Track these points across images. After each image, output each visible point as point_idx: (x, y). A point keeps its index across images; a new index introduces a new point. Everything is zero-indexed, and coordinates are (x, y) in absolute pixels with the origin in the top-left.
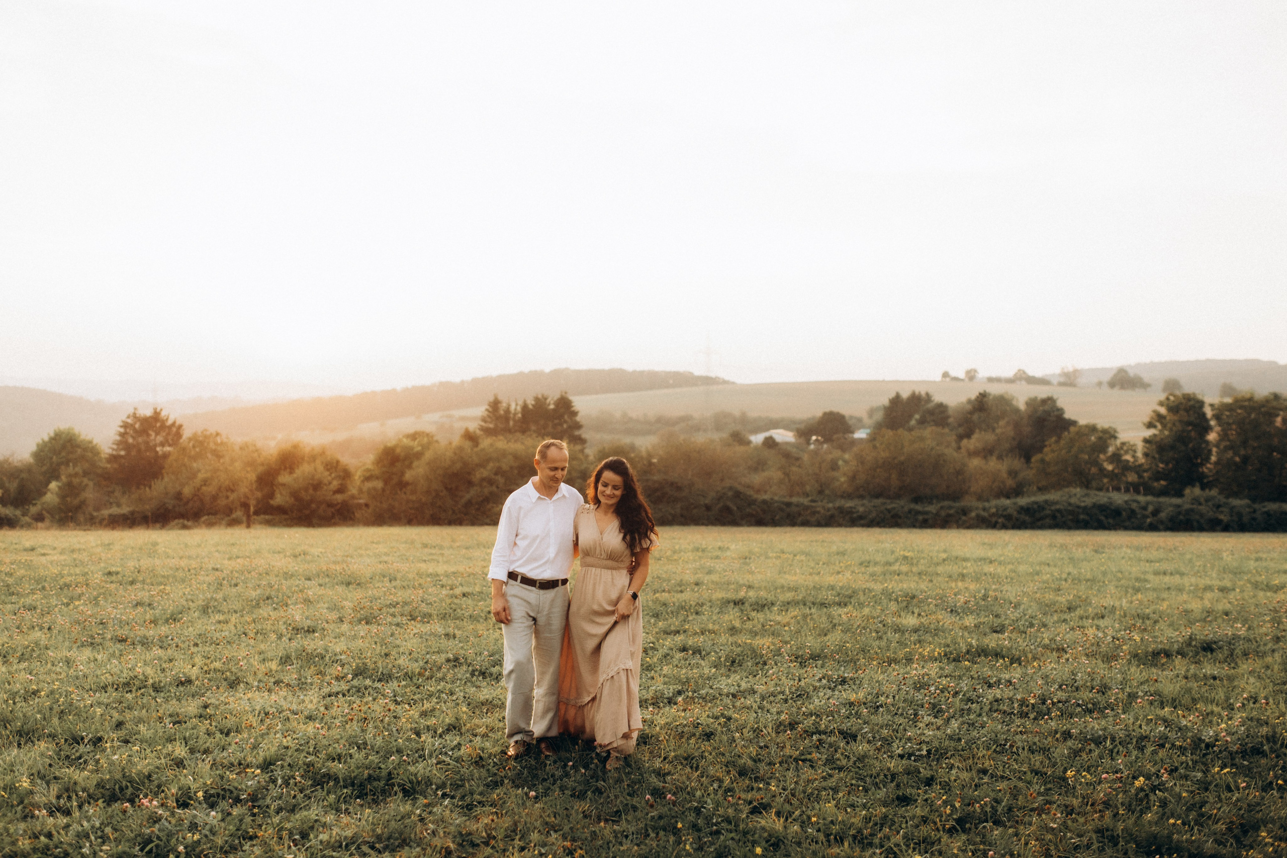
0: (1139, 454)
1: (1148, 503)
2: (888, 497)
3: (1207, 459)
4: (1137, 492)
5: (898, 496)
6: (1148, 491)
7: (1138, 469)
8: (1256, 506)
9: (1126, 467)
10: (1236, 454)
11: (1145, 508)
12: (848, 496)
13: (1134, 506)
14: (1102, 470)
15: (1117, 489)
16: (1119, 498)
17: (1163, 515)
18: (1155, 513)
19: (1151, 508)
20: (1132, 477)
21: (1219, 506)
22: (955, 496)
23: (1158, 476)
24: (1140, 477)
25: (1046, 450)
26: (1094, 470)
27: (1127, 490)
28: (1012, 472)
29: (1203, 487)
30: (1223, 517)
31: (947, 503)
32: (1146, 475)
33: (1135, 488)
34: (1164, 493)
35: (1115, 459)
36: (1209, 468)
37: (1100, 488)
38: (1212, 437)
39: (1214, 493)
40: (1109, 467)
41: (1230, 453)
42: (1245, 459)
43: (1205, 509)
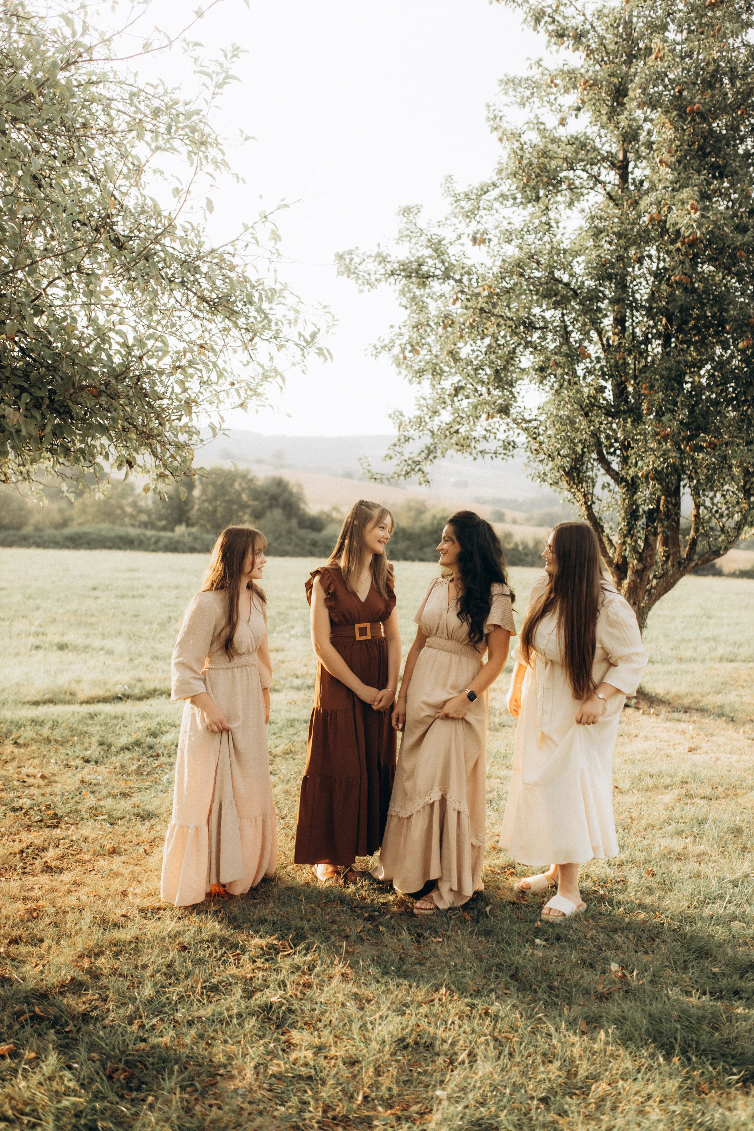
1: (151, 536)
3: (192, 508)
4: (146, 528)
6: (154, 527)
7: (148, 512)
9: (140, 511)
10: (210, 504)
11: (149, 539)
13: (142, 537)
14: (124, 512)
15: (133, 526)
16: (133, 532)
17: (161, 544)
18: (157, 542)
19: (153, 539)
20: (144, 518)
22: (18, 528)
23: (161, 518)
24: (149, 517)
26: (118, 512)
27: (140, 526)
28: (61, 511)
29: (188, 525)
30: (198, 546)
31: (11, 532)
32: (153, 517)
33: (145, 525)
34: (164, 529)
35: (134, 505)
36: (194, 513)
37: (122, 525)
38: (196, 493)
39: (194, 530)
40: (129, 510)
41: (206, 504)
42: (216, 509)
43: (188, 540)
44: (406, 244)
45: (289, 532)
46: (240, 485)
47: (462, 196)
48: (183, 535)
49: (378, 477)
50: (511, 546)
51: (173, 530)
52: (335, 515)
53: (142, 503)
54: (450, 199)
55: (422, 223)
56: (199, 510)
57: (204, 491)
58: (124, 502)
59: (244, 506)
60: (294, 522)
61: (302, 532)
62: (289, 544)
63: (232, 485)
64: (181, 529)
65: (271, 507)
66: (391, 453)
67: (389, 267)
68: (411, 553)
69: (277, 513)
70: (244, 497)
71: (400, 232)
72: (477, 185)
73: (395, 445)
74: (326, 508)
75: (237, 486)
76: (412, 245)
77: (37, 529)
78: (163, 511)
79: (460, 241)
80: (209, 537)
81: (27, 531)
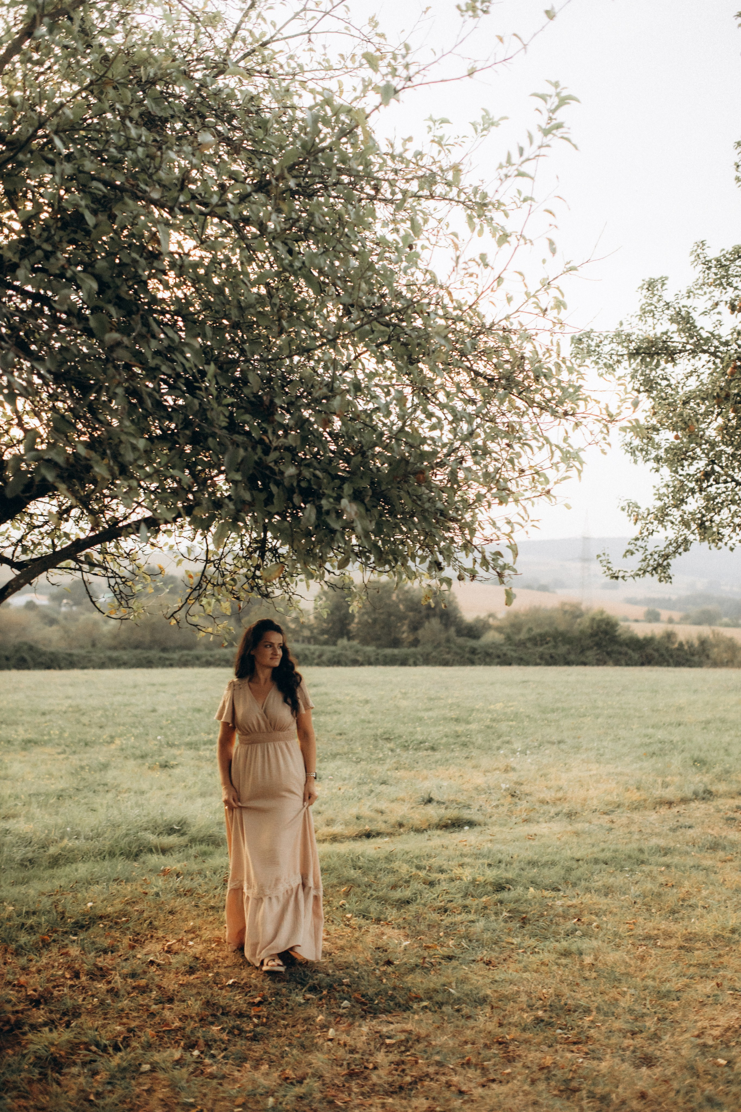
0: (312, 617)
1: (314, 651)
2: (144, 649)
3: (353, 620)
4: (309, 642)
5: (150, 648)
6: (317, 641)
7: (310, 628)
8: (379, 651)
9: (303, 626)
10: (369, 616)
11: (312, 653)
12: (115, 648)
13: (305, 652)
15: (297, 641)
16: (296, 647)
17: (324, 659)
18: (319, 657)
19: (316, 654)
20: (306, 633)
21: (357, 651)
23: (323, 632)
24: (312, 632)
25: (252, 614)
27: (303, 641)
29: (349, 639)
30: (360, 658)
31: (185, 652)
32: (315, 631)
33: (308, 640)
34: (326, 643)
35: (297, 619)
36: (353, 627)
39: (355, 643)
40: (293, 626)
41: (366, 617)
42: (375, 621)
43: (349, 653)
44: (650, 320)
45: (448, 640)
46: (398, 596)
47: (714, 262)
48: (344, 648)
49: (621, 574)
50: (676, 645)
51: (335, 644)
52: (491, 621)
53: (304, 619)
54: (701, 267)
55: (668, 296)
56: (358, 623)
57: (363, 606)
58: (288, 618)
59: (402, 618)
60: (452, 630)
61: (460, 640)
62: (448, 653)
63: (390, 597)
64: (343, 642)
65: (428, 617)
66: (632, 547)
67: (632, 346)
68: (572, 657)
69: (435, 623)
70: (402, 608)
71: (642, 309)
72: (730, 249)
73: (637, 539)
74: (483, 615)
75: (394, 597)
76: (655, 321)
78: (324, 626)
79: (716, 311)
80: (370, 649)
81: (199, 651)
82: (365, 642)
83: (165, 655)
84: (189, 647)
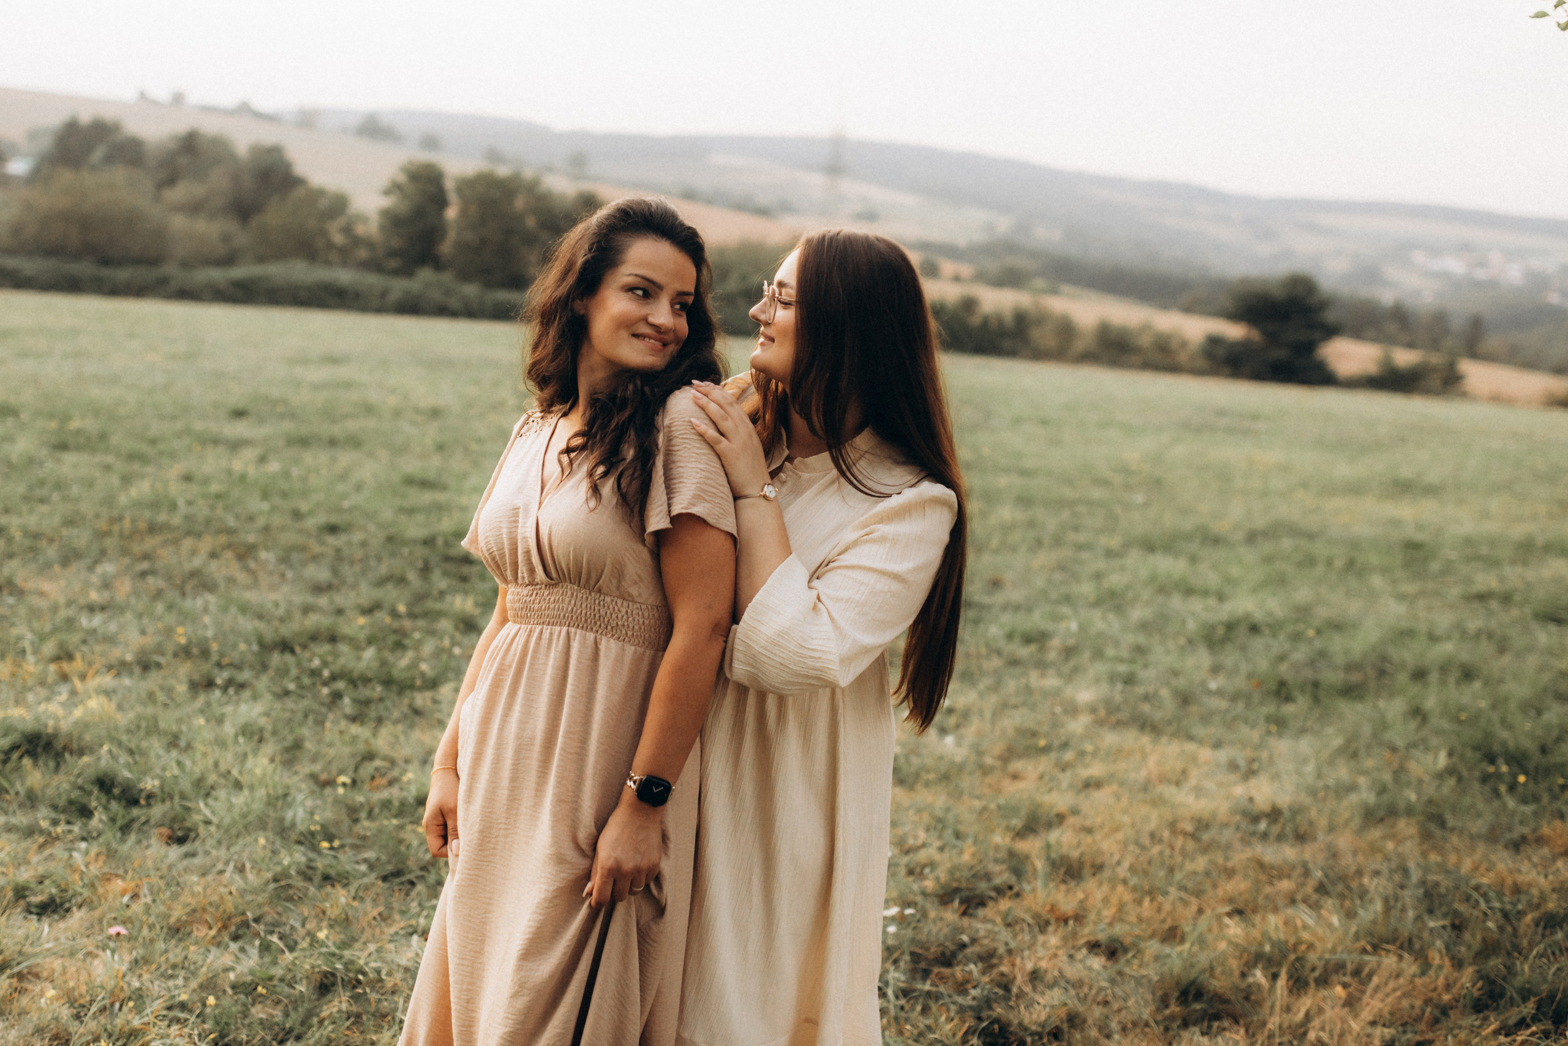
0: (374, 228)
1: (374, 286)
4: (367, 270)
5: (78, 257)
6: (379, 269)
7: (370, 244)
8: (487, 294)
9: (357, 241)
10: (474, 233)
11: (370, 290)
13: (360, 287)
14: (330, 243)
15: (346, 266)
17: (391, 299)
19: (378, 291)
20: (363, 254)
21: (448, 292)
22: (154, 264)
23: (393, 253)
24: (373, 252)
25: (268, 211)
26: (320, 242)
27: (356, 268)
28: (226, 238)
30: (453, 303)
31: (142, 270)
34: (397, 273)
35: (347, 230)
36: (446, 247)
37: (328, 263)
38: (452, 213)
39: (447, 277)
40: (338, 239)
41: (468, 234)
42: (483, 242)
43: (436, 296)
46: (524, 203)
48: (426, 284)
51: (410, 276)
53: (360, 230)
56: (455, 243)
57: (463, 213)
63: (510, 202)
64: (425, 275)
70: (531, 222)
75: (518, 204)
77: (185, 265)
78: (396, 243)
80: (471, 290)
81: (170, 269)
82: (465, 276)
83: (106, 272)
84: (153, 261)
